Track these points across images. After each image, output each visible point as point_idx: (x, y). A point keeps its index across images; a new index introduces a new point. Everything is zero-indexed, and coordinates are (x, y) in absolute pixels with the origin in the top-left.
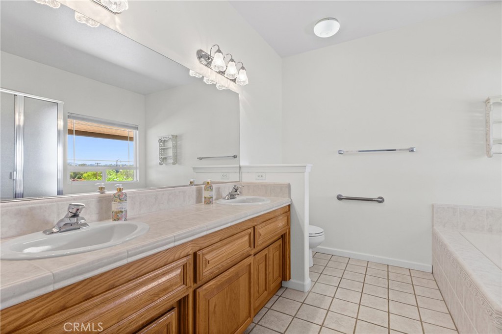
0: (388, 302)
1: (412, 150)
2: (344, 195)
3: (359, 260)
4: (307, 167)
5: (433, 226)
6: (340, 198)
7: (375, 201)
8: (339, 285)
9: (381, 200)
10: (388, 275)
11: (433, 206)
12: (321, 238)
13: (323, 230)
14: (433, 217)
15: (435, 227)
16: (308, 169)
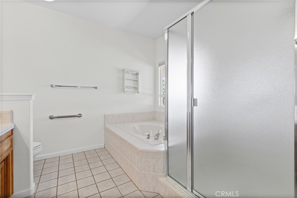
0: (91, 170)
1: (96, 88)
2: (55, 115)
3: (66, 156)
4: (33, 96)
5: (105, 125)
6: (51, 118)
7: (77, 116)
8: (58, 177)
9: (80, 116)
10: (86, 157)
11: (105, 115)
12: (40, 150)
13: (40, 143)
14: (105, 121)
15: (106, 125)
16: (33, 98)
